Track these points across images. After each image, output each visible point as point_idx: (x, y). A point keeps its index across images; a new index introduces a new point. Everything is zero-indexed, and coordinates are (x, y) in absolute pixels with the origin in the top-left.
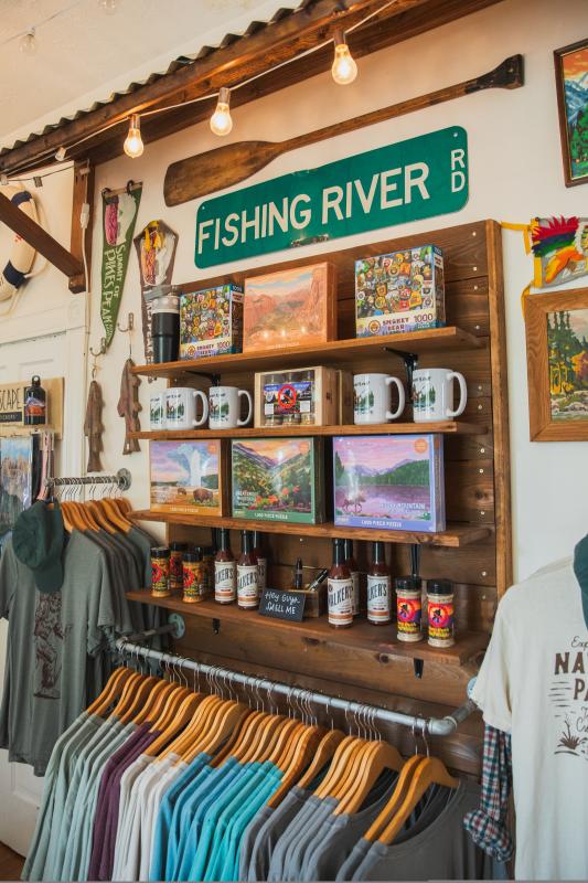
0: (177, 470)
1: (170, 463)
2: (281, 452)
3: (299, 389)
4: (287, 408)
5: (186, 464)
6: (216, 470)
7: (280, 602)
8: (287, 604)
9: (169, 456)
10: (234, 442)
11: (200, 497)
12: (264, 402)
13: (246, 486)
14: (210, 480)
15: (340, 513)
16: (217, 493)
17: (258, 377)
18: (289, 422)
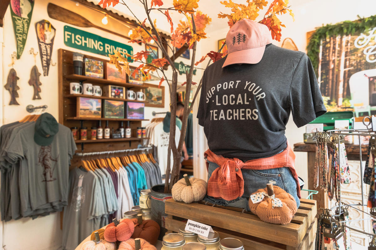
0: (88, 106)
1: (86, 104)
2: (117, 104)
3: (120, 91)
4: (118, 95)
5: (92, 105)
6: (100, 106)
7: (117, 136)
8: (118, 136)
9: (87, 102)
10: (106, 100)
11: (95, 113)
12: (112, 92)
13: (109, 111)
14: (98, 109)
15: (129, 116)
16: (100, 112)
17: (110, 87)
18: (117, 97)
